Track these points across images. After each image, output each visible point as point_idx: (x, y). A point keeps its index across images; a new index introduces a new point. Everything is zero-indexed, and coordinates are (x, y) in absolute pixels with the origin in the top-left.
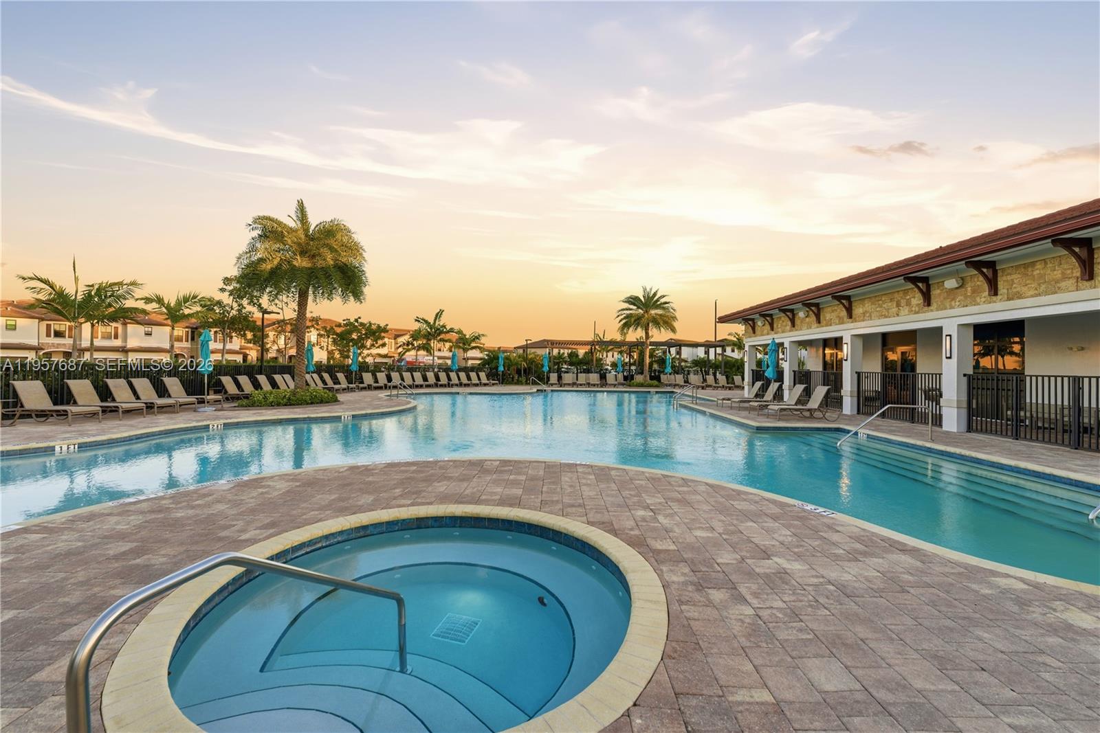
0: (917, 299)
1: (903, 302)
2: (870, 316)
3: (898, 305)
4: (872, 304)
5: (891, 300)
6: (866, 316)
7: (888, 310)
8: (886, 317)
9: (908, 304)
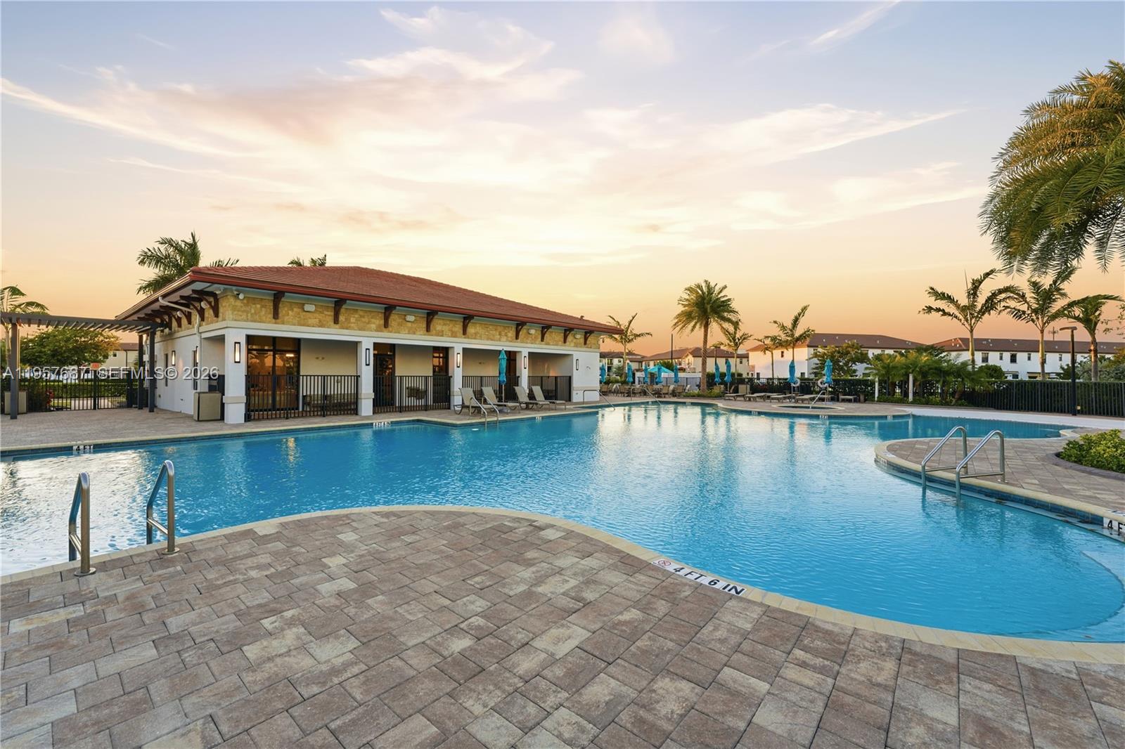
0: (512, 333)
1: (503, 333)
2: (481, 337)
3: (500, 334)
4: (482, 329)
5: (496, 330)
6: (475, 336)
7: (494, 336)
8: (492, 340)
9: (506, 335)
